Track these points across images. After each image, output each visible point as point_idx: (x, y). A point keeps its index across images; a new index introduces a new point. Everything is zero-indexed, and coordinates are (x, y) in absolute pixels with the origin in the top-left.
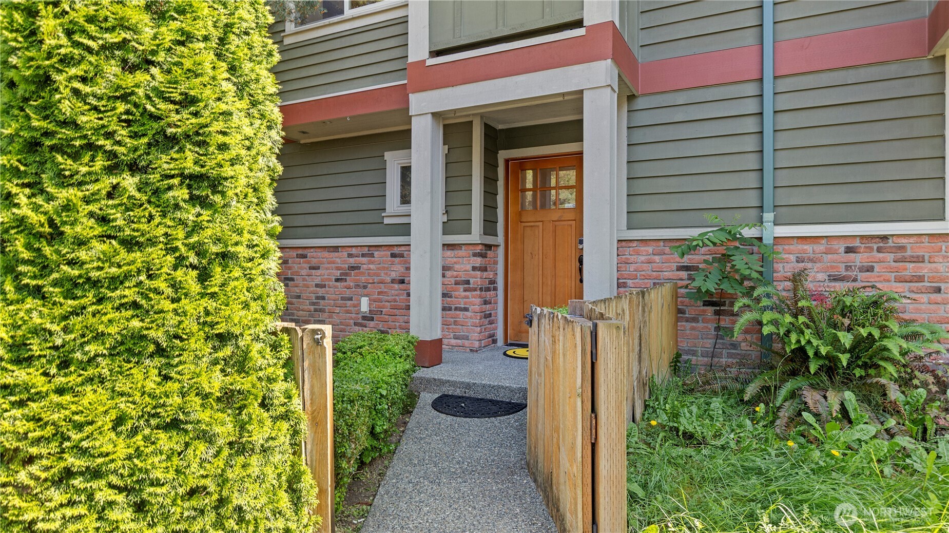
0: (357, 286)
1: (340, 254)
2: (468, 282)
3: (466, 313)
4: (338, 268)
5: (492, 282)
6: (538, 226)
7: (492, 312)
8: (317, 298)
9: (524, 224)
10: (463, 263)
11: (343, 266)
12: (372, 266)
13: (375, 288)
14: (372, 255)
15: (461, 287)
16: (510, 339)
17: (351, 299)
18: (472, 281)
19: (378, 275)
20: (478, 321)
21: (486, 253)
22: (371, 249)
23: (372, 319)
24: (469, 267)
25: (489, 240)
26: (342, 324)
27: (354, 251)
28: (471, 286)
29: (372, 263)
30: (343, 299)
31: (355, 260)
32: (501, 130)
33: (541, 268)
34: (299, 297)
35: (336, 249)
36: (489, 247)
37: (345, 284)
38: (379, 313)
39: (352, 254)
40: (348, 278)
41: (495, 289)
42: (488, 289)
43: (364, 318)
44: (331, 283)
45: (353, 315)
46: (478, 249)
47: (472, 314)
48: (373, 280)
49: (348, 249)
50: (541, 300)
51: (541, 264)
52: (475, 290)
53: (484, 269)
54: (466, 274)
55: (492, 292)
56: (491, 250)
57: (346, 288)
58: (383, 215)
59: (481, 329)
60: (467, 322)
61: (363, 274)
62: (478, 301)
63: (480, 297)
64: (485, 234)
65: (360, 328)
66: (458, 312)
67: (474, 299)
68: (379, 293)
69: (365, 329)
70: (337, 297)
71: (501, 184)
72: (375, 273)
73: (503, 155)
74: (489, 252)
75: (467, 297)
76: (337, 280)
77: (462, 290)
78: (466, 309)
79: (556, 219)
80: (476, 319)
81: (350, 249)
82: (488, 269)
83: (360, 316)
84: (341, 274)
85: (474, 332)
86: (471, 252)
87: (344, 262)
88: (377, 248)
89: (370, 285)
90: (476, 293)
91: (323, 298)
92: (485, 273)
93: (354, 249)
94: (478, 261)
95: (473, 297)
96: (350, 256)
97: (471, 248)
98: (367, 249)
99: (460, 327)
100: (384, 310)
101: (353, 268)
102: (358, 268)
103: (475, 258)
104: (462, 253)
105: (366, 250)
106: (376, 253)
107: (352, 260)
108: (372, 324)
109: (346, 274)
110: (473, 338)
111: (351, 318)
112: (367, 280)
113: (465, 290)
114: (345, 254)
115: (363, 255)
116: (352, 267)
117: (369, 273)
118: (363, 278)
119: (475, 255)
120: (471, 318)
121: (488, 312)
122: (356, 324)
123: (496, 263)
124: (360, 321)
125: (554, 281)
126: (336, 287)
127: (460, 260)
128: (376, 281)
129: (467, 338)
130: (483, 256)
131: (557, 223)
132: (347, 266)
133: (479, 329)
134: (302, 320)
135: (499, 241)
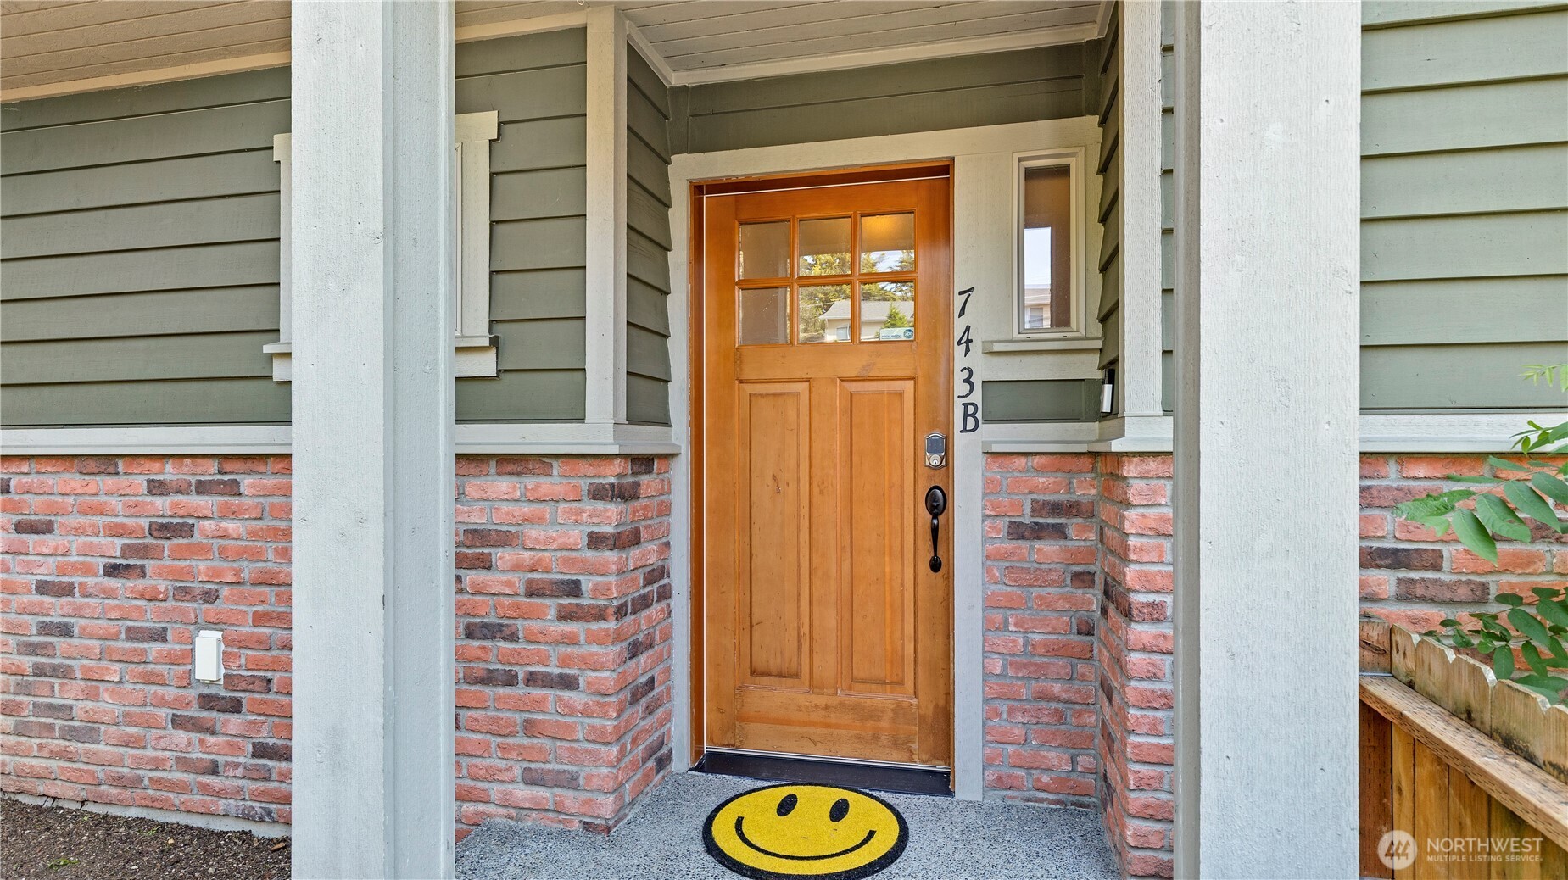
0: (183, 593)
1: (123, 481)
2: (573, 589)
3: (566, 694)
4: (115, 531)
5: (657, 574)
6: (797, 395)
7: (657, 672)
8: (45, 629)
9: (749, 388)
10: (554, 523)
11: (130, 522)
12: (231, 526)
13: (243, 599)
14: (233, 489)
15: (551, 605)
16: (711, 741)
17: (161, 636)
18: (587, 583)
19: (255, 556)
20: (609, 724)
21: (636, 485)
22: (229, 466)
23: (235, 707)
24: (578, 535)
25: (645, 440)
26: (129, 719)
27: (169, 473)
28: (585, 602)
29: (234, 514)
30: (133, 634)
31: (175, 505)
32: (682, 90)
33: (805, 523)
35: (107, 463)
36: (643, 462)
37: (140, 584)
38: (258, 686)
39: (161, 484)
40: (150, 564)
41: (665, 594)
42: (643, 603)
43: (208, 702)
44: (91, 581)
45: (171, 692)
46: (610, 475)
47: (590, 700)
48: (237, 572)
49: (147, 465)
50: (805, 629)
51: (805, 511)
52: (600, 615)
53: (627, 540)
54: (566, 561)
55: (656, 608)
56: (649, 471)
57: (142, 597)
58: (268, 349)
59: (623, 748)
60: (570, 728)
61: (202, 551)
62: (610, 652)
63: (618, 637)
64: (632, 420)
65: (195, 737)
66: (538, 692)
67: (595, 649)
68: (259, 619)
69: (210, 739)
70: (112, 627)
71: (679, 257)
72: (245, 550)
73: (685, 169)
74: (644, 479)
75: (571, 640)
76: (113, 571)
77: (552, 614)
78: (568, 683)
79: (852, 374)
80: (605, 716)
81: (156, 465)
82: (644, 535)
83: (193, 694)
84: (127, 551)
85: (596, 760)
86: (584, 484)
87: (136, 510)
88: (250, 465)
89: (225, 591)
90: (603, 625)
91: (66, 631)
92: (634, 552)
93: (169, 466)
94: (610, 517)
95: (593, 639)
96: (156, 488)
97: (584, 467)
98: (214, 466)
99: (548, 743)
100: (276, 677)
101: (165, 530)
102: (187, 532)
103: (600, 505)
104: (553, 483)
105: (210, 471)
106: (246, 482)
107: (162, 503)
108: (234, 722)
109: (144, 551)
110: (596, 783)
111: (162, 702)
112: (217, 572)
113: (564, 616)
114: (140, 481)
115: (202, 488)
116: (163, 527)
117: (222, 551)
118: (202, 566)
119: (597, 494)
120: (586, 712)
121: (643, 679)
122: (178, 722)
123: (665, 510)
124: (194, 712)
125: (846, 566)
126: (110, 594)
127: (547, 509)
128: (246, 575)
129: (571, 782)
130: (624, 494)
131: (854, 387)
132: (145, 523)
133: (614, 750)
135: (673, 440)
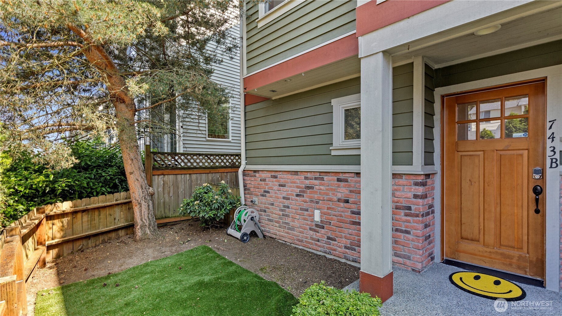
0: (312, 201)
1: (299, 176)
2: (409, 208)
3: (407, 235)
4: (298, 187)
5: (431, 206)
6: (479, 155)
7: (431, 233)
8: (284, 206)
9: (460, 153)
10: (403, 191)
11: (301, 185)
12: (322, 187)
13: (324, 204)
14: (322, 179)
15: (402, 212)
16: (447, 256)
17: (307, 210)
18: (413, 207)
19: (327, 194)
20: (420, 245)
21: (426, 182)
22: (321, 174)
23: (323, 228)
24: (410, 195)
25: (429, 169)
26: (301, 227)
27: (309, 175)
28: (413, 212)
29: (323, 185)
30: (301, 209)
31: (310, 182)
32: (437, 70)
33: (482, 195)
34: (272, 204)
35: (296, 173)
36: (428, 176)
37: (303, 198)
38: (328, 223)
39: (307, 177)
40: (305, 195)
41: (433, 212)
42: (428, 214)
43: (317, 225)
44: (293, 197)
45: (309, 223)
46: (420, 179)
47: (414, 238)
48: (324, 198)
49: (304, 173)
50: (482, 227)
51: (482, 191)
52: (417, 216)
53: (424, 197)
54: (407, 201)
55: (431, 216)
56: (429, 178)
57: (303, 201)
58: (331, 148)
59: (423, 251)
60: (408, 244)
61: (316, 192)
62: (421, 226)
63: (422, 222)
64: (425, 164)
65: (314, 233)
66: (399, 234)
67: (415, 224)
68: (328, 209)
69: (318, 234)
70: (297, 207)
71: (437, 118)
72: (325, 193)
73: (439, 92)
74: (428, 180)
75: (408, 221)
76: (297, 195)
77: (403, 214)
78: (407, 232)
79: (501, 148)
80: (419, 242)
81: (306, 173)
82: (428, 196)
83: (314, 223)
84: (300, 191)
85: (416, 254)
86: (412, 182)
87: (302, 183)
88: (326, 174)
89: (321, 202)
90: (418, 218)
91: (288, 207)
92: (426, 200)
93: (309, 174)
94: (420, 190)
95: (415, 222)
96: (306, 178)
97: (412, 177)
98: (318, 174)
99: (402, 247)
100: (332, 222)
101: (308, 188)
102: (312, 188)
103: (417, 187)
104: (404, 181)
105: (317, 175)
106: (325, 178)
107: (307, 182)
108: (323, 231)
109: (304, 192)
110: (416, 259)
111: (307, 225)
112: (319, 197)
113: (406, 215)
114: (303, 177)
115: (316, 179)
116: (308, 187)
117: (320, 193)
118: (316, 196)
119: (416, 184)
120: (413, 240)
121: (428, 235)
122: (311, 229)
123: (433, 189)
124: (314, 227)
125: (498, 209)
126: (297, 200)
127: (401, 188)
128: (325, 199)
129: (409, 258)
130: (423, 184)
131: (502, 153)
132: (304, 186)
133: (421, 252)
134: (275, 221)
135: (435, 169)
